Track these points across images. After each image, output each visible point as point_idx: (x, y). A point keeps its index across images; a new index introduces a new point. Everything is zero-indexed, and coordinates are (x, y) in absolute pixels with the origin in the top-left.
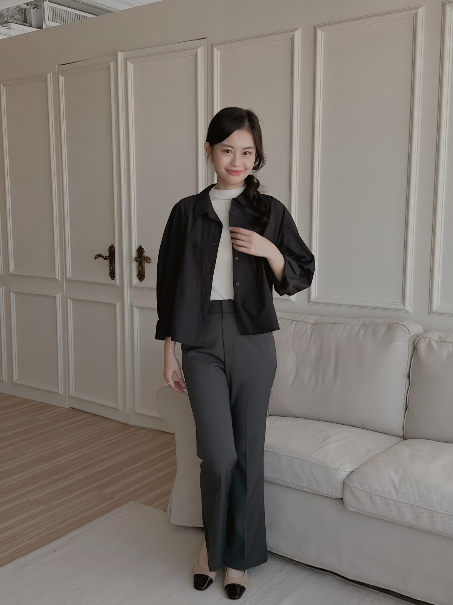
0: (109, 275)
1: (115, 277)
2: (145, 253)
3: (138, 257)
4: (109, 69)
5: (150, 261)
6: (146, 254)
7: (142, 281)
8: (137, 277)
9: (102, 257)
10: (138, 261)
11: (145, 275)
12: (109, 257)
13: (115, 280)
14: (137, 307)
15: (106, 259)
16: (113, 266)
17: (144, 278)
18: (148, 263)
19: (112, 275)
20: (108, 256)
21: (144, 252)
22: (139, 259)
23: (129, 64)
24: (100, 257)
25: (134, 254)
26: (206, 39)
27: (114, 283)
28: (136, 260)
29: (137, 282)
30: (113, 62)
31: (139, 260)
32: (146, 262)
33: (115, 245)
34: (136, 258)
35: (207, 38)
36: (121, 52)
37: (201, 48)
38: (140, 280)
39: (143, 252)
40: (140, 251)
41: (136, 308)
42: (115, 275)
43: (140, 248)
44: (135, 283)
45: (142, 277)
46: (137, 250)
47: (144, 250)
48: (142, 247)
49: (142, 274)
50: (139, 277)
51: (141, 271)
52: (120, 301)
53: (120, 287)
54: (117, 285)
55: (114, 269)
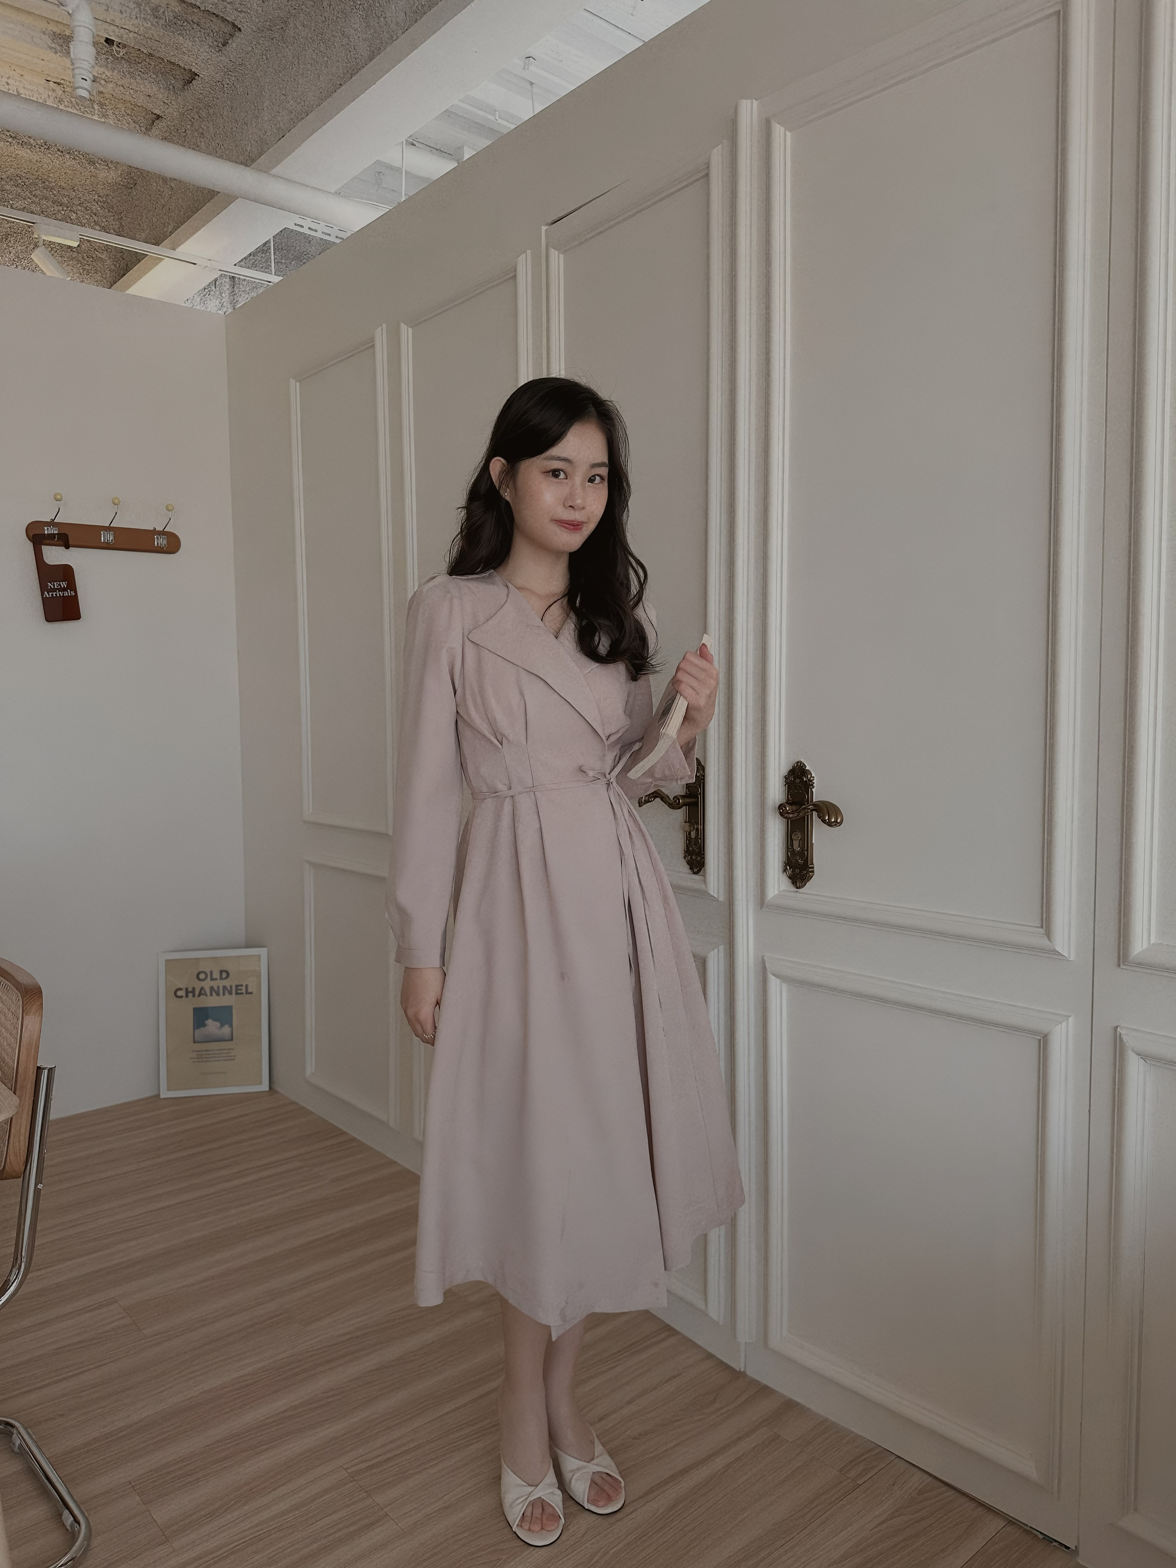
0: (685, 858)
1: (703, 865)
2: (815, 790)
3: (787, 803)
4: (706, 177)
5: (839, 821)
6: (818, 794)
7: (799, 888)
8: (785, 870)
9: (663, 798)
10: (791, 816)
11: (813, 868)
12: (687, 800)
13: (704, 876)
14: (781, 977)
15: (673, 804)
16: (697, 830)
17: (811, 877)
18: (830, 824)
19: (694, 857)
20: (683, 797)
21: (812, 785)
22: (794, 808)
23: (778, 132)
24: (655, 797)
25: (776, 792)
27: (703, 886)
28: (781, 814)
29: (783, 889)
30: (719, 146)
31: (793, 813)
32: (824, 821)
33: (705, 761)
34: (781, 806)
36: (749, 101)
38: (794, 883)
39: (808, 785)
40: (798, 781)
41: (778, 981)
42: (704, 858)
43: (797, 771)
44: (776, 892)
45: (801, 872)
46: (785, 777)
47: (811, 779)
48: (802, 766)
49: (803, 862)
50: (792, 871)
51: (798, 851)
52: (721, 947)
53: (721, 899)
54: (713, 896)
55: (700, 837)
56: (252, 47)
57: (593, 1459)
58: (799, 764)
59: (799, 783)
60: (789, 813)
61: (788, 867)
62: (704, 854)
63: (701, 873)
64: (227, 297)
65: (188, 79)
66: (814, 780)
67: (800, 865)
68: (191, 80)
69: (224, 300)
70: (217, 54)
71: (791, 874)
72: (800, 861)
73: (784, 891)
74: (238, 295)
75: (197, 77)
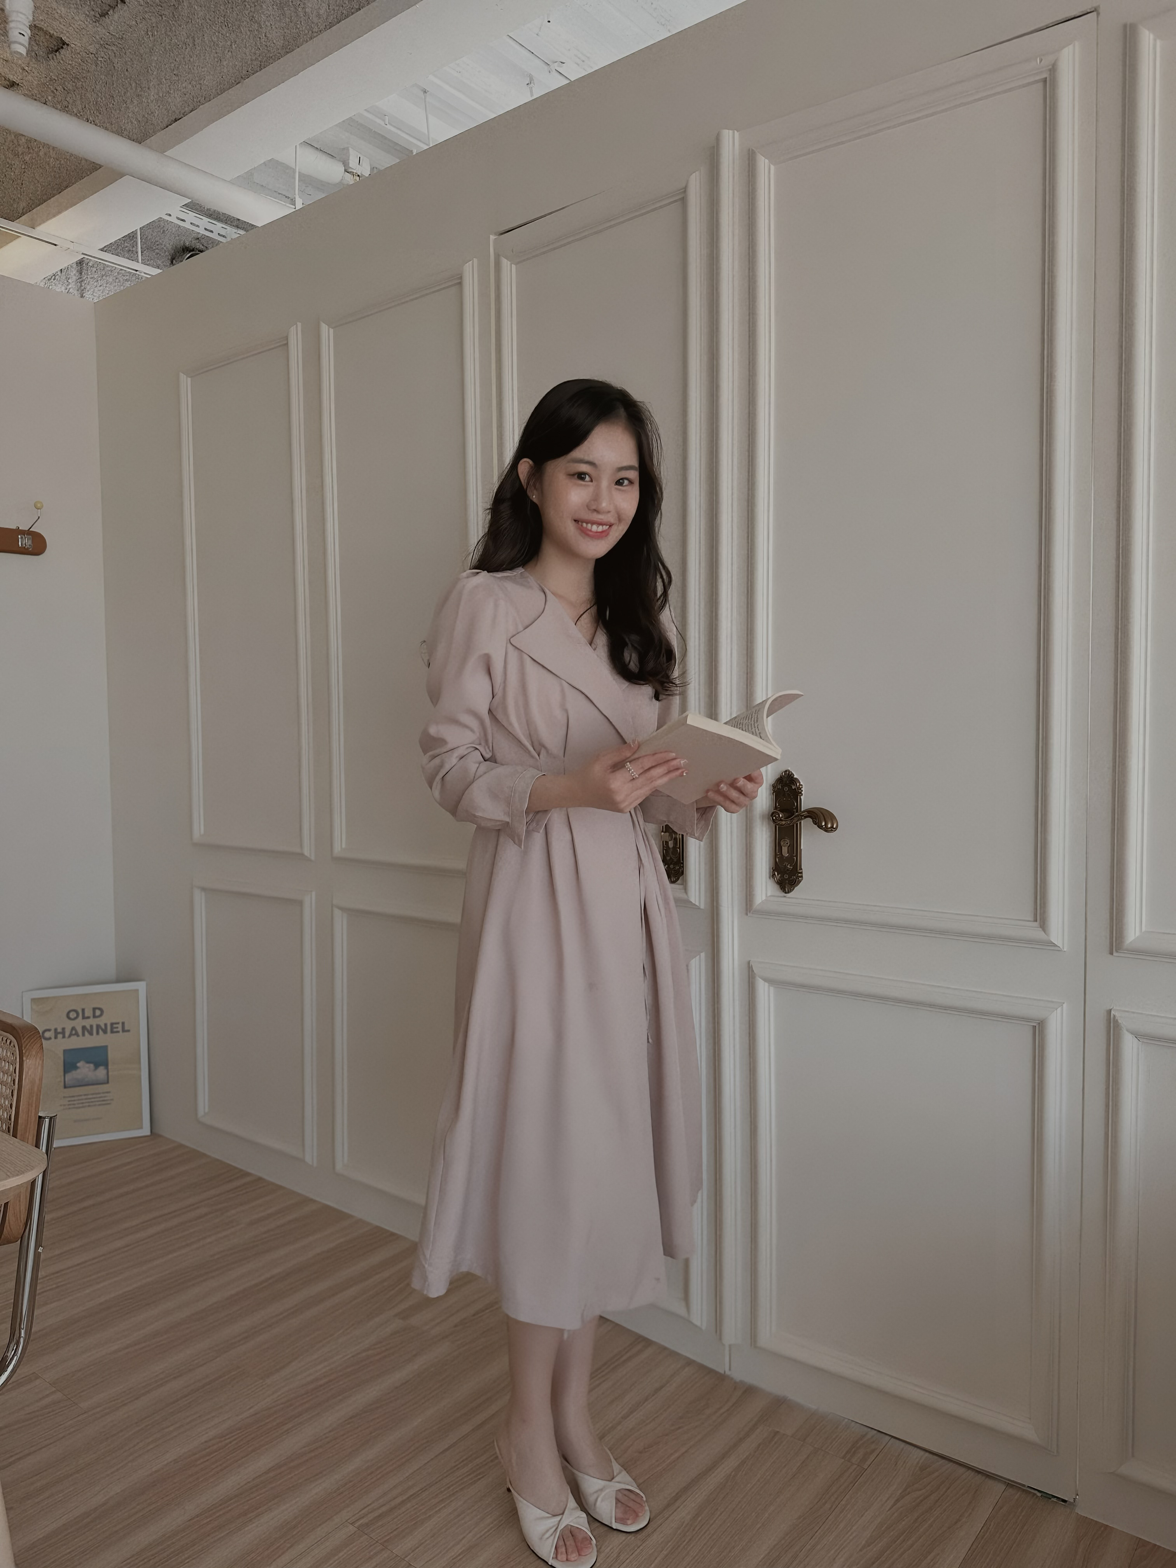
1: (683, 873)
2: (801, 797)
3: (775, 811)
4: (683, 201)
5: (835, 827)
6: (807, 802)
7: (788, 893)
8: (774, 875)
10: (784, 823)
11: (802, 873)
13: (686, 884)
14: (770, 981)
16: (675, 839)
17: (800, 882)
18: (826, 830)
19: (672, 866)
21: (801, 793)
23: (763, 163)
25: (765, 801)
26: (1095, 13)
28: (772, 821)
29: (769, 894)
30: (697, 173)
31: (787, 819)
32: (820, 827)
34: (772, 814)
35: (1095, 10)
36: (731, 132)
37: (1071, 47)
38: (782, 888)
39: (796, 793)
40: (786, 789)
41: (767, 984)
42: (683, 866)
43: (785, 780)
44: (764, 898)
45: (790, 877)
46: (774, 786)
47: (801, 787)
48: (791, 774)
49: (792, 867)
50: (781, 877)
51: (786, 857)
52: (703, 955)
53: (702, 907)
54: (695, 905)
55: (678, 846)
56: (136, 21)
57: (613, 1479)
58: (787, 772)
59: (787, 791)
60: (781, 820)
61: (776, 873)
62: (683, 863)
63: (679, 882)
64: (73, 283)
65: (53, 47)
66: (802, 788)
67: (788, 870)
68: (56, 48)
69: (70, 286)
70: (94, 24)
71: (779, 880)
72: (789, 867)
73: (771, 896)
74: (85, 282)
75: (65, 47)
